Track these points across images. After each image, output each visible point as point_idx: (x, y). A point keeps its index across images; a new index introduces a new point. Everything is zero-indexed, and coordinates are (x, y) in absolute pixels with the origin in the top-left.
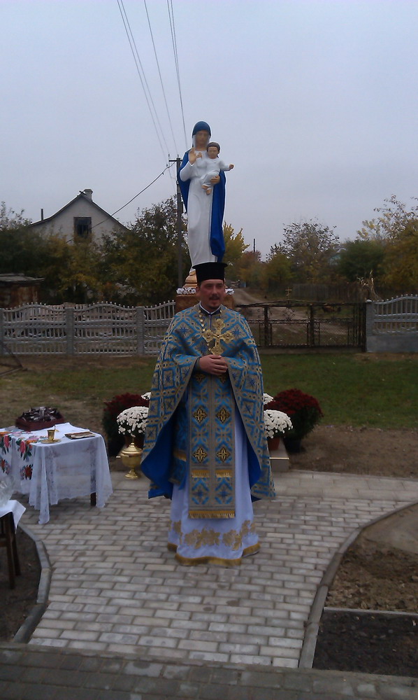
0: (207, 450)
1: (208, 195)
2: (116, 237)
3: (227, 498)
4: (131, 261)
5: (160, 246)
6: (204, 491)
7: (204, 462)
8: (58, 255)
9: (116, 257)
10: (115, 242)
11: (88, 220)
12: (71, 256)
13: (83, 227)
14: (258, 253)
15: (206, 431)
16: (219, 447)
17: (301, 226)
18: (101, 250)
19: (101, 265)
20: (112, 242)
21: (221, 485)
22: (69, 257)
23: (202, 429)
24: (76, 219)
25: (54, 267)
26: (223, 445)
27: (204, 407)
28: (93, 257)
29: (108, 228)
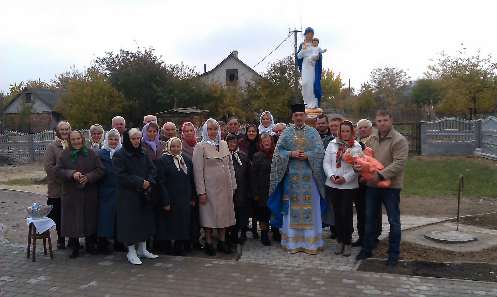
0: (299, 195)
1: (312, 66)
2: (254, 82)
3: (309, 219)
4: (264, 98)
5: (283, 87)
6: (297, 215)
7: (298, 201)
8: (217, 95)
9: (254, 95)
10: (254, 85)
11: (236, 71)
12: (226, 95)
13: (232, 76)
14: (353, 89)
15: (298, 186)
16: (305, 193)
17: (383, 70)
18: (245, 91)
19: (245, 100)
20: (252, 85)
21: (306, 212)
22: (224, 96)
23: (296, 185)
24: (228, 71)
25: (215, 102)
26: (307, 193)
27: (297, 174)
28: (239, 96)
29: (249, 77)
